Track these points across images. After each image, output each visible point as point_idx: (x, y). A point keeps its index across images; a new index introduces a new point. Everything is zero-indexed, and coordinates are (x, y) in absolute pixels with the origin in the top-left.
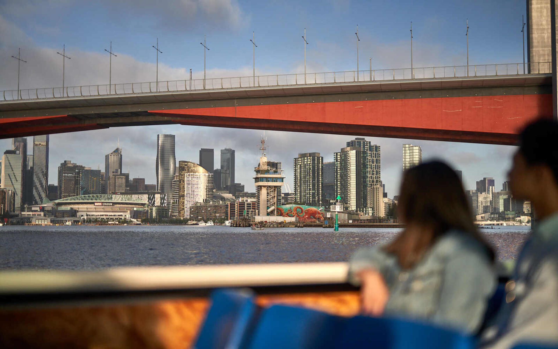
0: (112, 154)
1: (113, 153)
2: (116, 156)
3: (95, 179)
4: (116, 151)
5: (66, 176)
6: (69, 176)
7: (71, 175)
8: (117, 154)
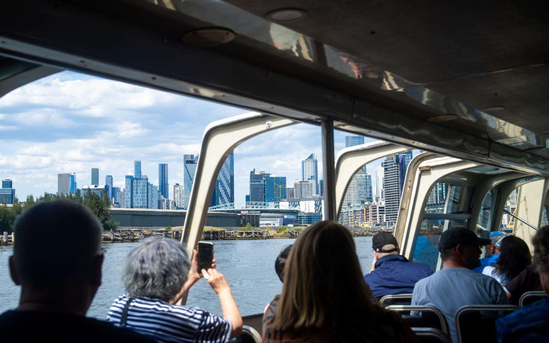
0: (306, 160)
1: (308, 159)
2: (311, 162)
3: (280, 186)
4: (311, 157)
5: (253, 184)
6: (256, 184)
7: (258, 183)
8: (312, 160)
